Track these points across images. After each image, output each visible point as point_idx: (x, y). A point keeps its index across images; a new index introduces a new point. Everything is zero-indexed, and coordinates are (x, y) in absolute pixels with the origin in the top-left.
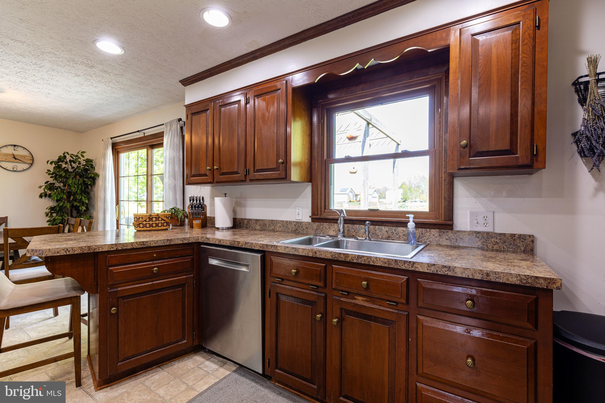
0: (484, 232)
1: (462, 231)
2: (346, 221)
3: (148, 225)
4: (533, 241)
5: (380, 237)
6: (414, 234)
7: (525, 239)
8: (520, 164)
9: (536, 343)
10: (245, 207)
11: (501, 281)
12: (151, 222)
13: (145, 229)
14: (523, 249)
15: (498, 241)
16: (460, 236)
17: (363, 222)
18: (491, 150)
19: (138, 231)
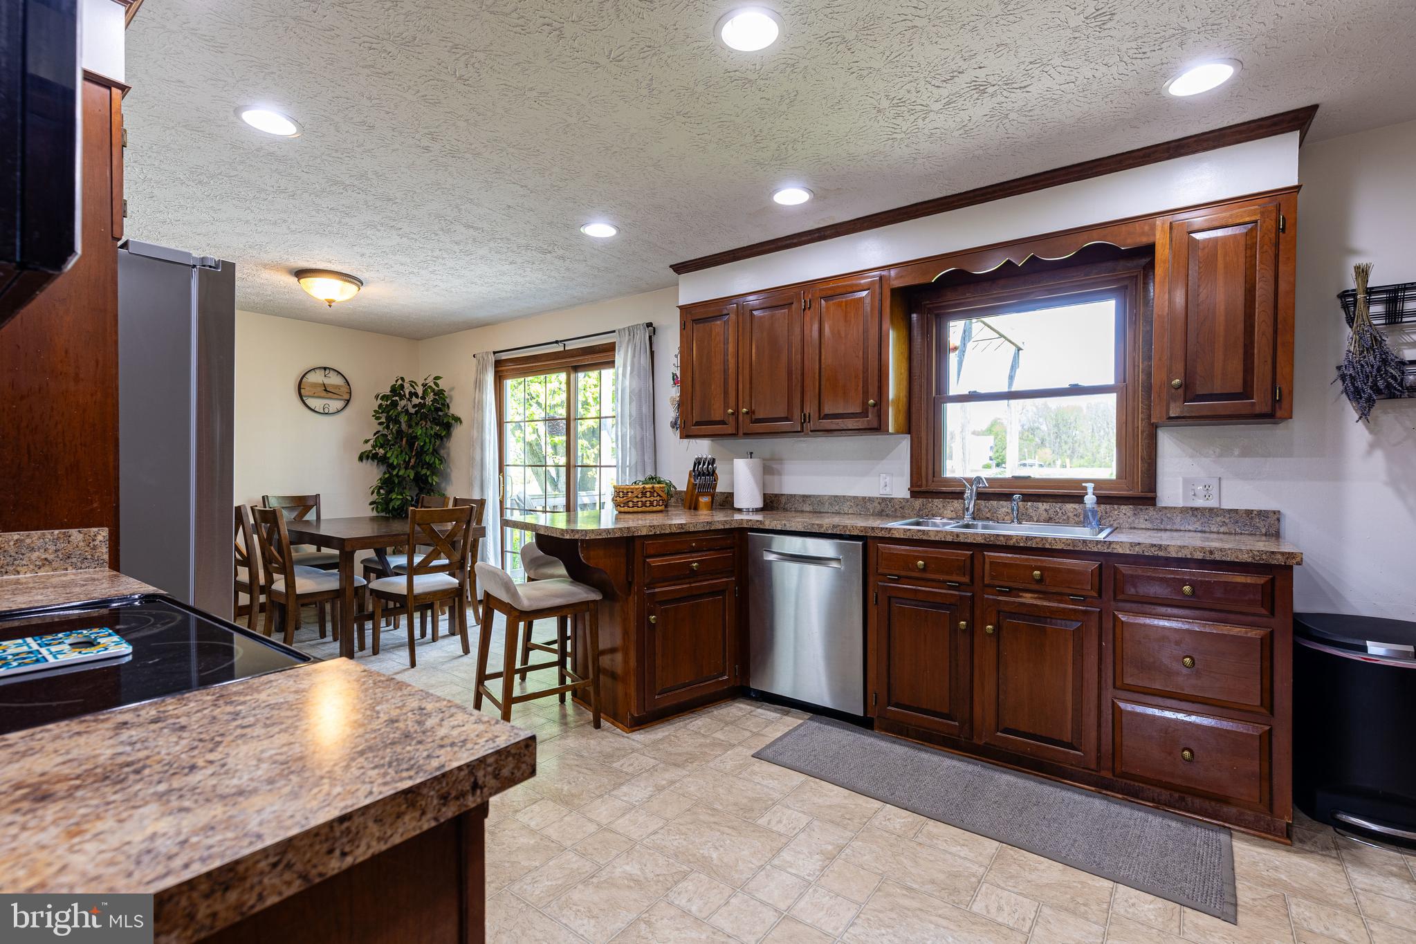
0: (1205, 509)
1: (1172, 508)
2: (981, 496)
3: (640, 504)
4: (1278, 520)
5: (1035, 519)
6: (1094, 512)
7: (1268, 517)
8: (1257, 412)
9: (1272, 633)
10: (780, 474)
11: (1229, 559)
12: (644, 499)
13: (635, 509)
14: (1264, 531)
15: (1227, 521)
16: (1168, 515)
17: (1008, 497)
18: (1215, 392)
19: (620, 512)
